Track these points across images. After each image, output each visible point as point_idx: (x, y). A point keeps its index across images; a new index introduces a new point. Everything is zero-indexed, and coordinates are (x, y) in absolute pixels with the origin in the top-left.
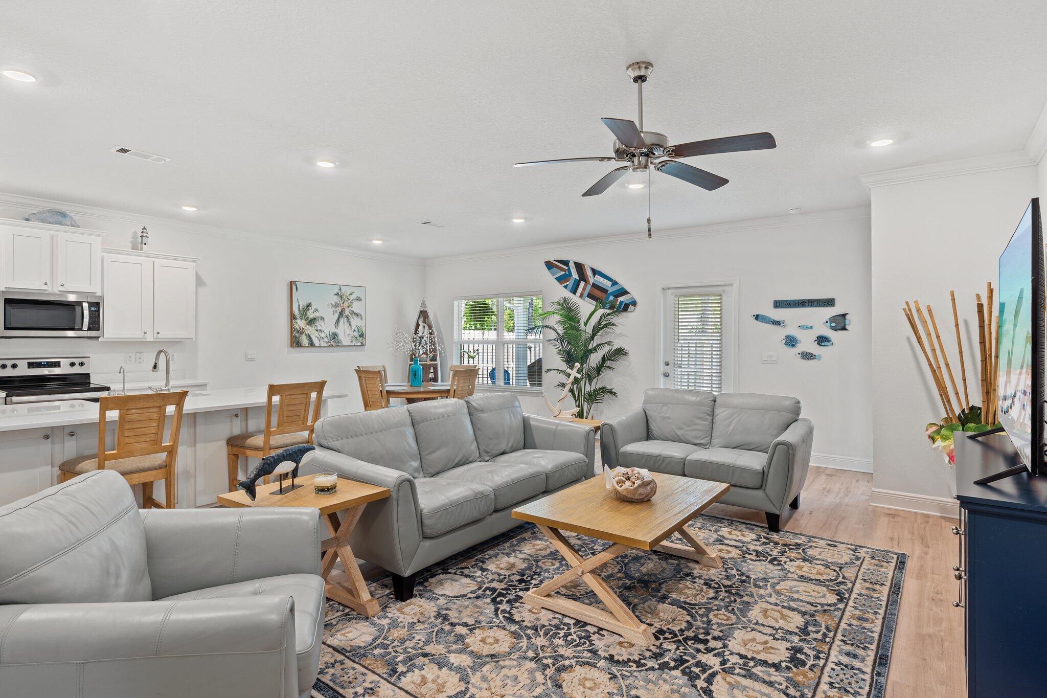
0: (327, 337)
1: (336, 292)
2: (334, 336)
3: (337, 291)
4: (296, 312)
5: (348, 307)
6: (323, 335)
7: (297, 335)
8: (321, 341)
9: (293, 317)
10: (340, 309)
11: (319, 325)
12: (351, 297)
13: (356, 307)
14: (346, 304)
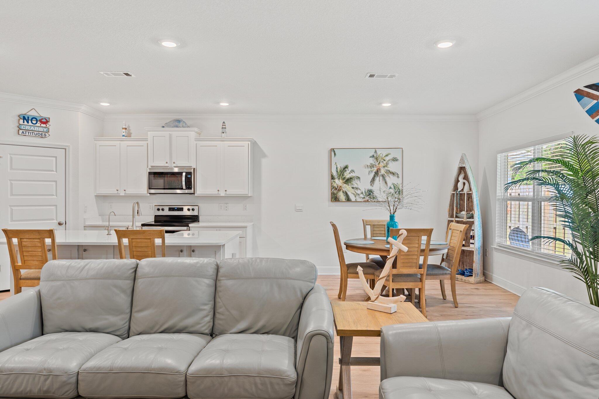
0: (362, 193)
1: (371, 155)
2: (370, 193)
3: (372, 153)
4: (335, 174)
5: (384, 167)
6: (359, 192)
7: (335, 192)
8: (357, 197)
9: (333, 178)
10: (375, 169)
11: (355, 183)
12: (387, 159)
13: (393, 166)
14: (382, 164)
